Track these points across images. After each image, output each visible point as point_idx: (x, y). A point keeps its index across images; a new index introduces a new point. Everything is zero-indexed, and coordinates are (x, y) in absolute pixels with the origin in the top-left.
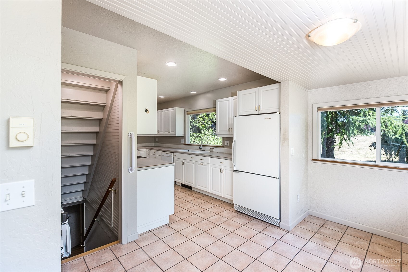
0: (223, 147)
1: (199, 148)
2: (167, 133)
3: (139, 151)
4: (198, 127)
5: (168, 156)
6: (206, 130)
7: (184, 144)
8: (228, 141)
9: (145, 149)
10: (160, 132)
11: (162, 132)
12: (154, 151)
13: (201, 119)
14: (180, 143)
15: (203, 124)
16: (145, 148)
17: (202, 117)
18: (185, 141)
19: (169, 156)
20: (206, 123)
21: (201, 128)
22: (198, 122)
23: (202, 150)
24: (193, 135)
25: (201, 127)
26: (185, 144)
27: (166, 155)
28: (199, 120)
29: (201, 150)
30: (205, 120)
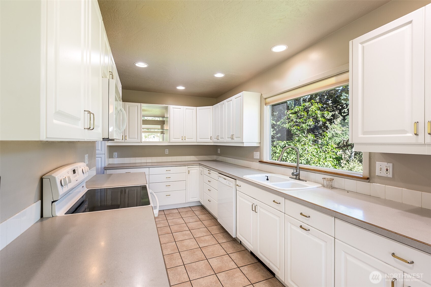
0: (368, 179)
1: (293, 174)
2: (230, 140)
3: (189, 169)
4: (288, 128)
5: (227, 184)
6: (302, 135)
7: (259, 161)
8: (391, 165)
9: (199, 166)
10: (221, 138)
11: (223, 138)
12: (209, 170)
13: (293, 116)
14: (252, 159)
15: (297, 125)
16: (198, 164)
17: (296, 113)
18: (261, 155)
19: (229, 185)
20: (303, 123)
21: (293, 131)
22: (287, 122)
23: (299, 179)
24: (278, 144)
25: (294, 129)
26: (261, 162)
27: (224, 181)
28: (290, 119)
29: (296, 179)
30: (301, 118)
